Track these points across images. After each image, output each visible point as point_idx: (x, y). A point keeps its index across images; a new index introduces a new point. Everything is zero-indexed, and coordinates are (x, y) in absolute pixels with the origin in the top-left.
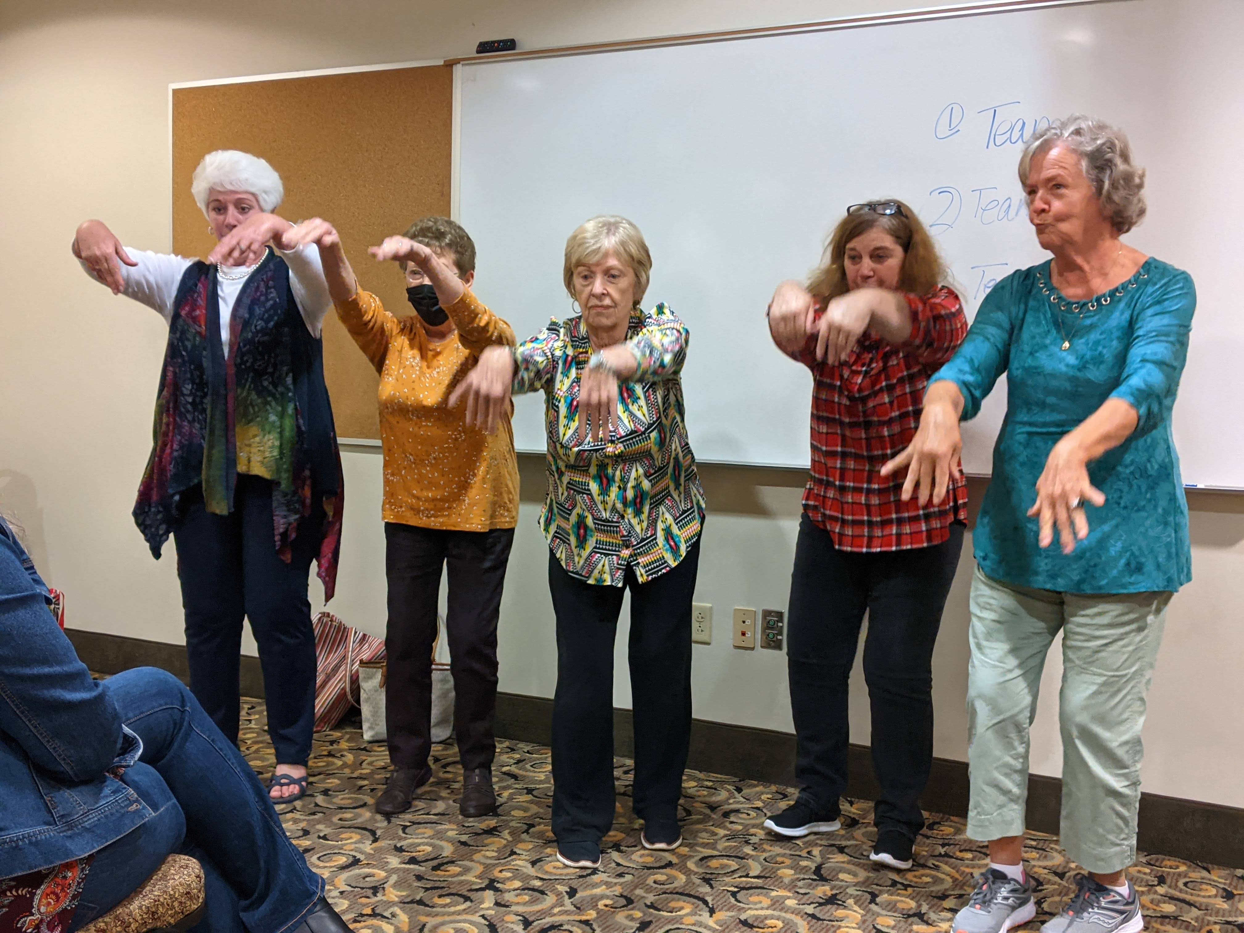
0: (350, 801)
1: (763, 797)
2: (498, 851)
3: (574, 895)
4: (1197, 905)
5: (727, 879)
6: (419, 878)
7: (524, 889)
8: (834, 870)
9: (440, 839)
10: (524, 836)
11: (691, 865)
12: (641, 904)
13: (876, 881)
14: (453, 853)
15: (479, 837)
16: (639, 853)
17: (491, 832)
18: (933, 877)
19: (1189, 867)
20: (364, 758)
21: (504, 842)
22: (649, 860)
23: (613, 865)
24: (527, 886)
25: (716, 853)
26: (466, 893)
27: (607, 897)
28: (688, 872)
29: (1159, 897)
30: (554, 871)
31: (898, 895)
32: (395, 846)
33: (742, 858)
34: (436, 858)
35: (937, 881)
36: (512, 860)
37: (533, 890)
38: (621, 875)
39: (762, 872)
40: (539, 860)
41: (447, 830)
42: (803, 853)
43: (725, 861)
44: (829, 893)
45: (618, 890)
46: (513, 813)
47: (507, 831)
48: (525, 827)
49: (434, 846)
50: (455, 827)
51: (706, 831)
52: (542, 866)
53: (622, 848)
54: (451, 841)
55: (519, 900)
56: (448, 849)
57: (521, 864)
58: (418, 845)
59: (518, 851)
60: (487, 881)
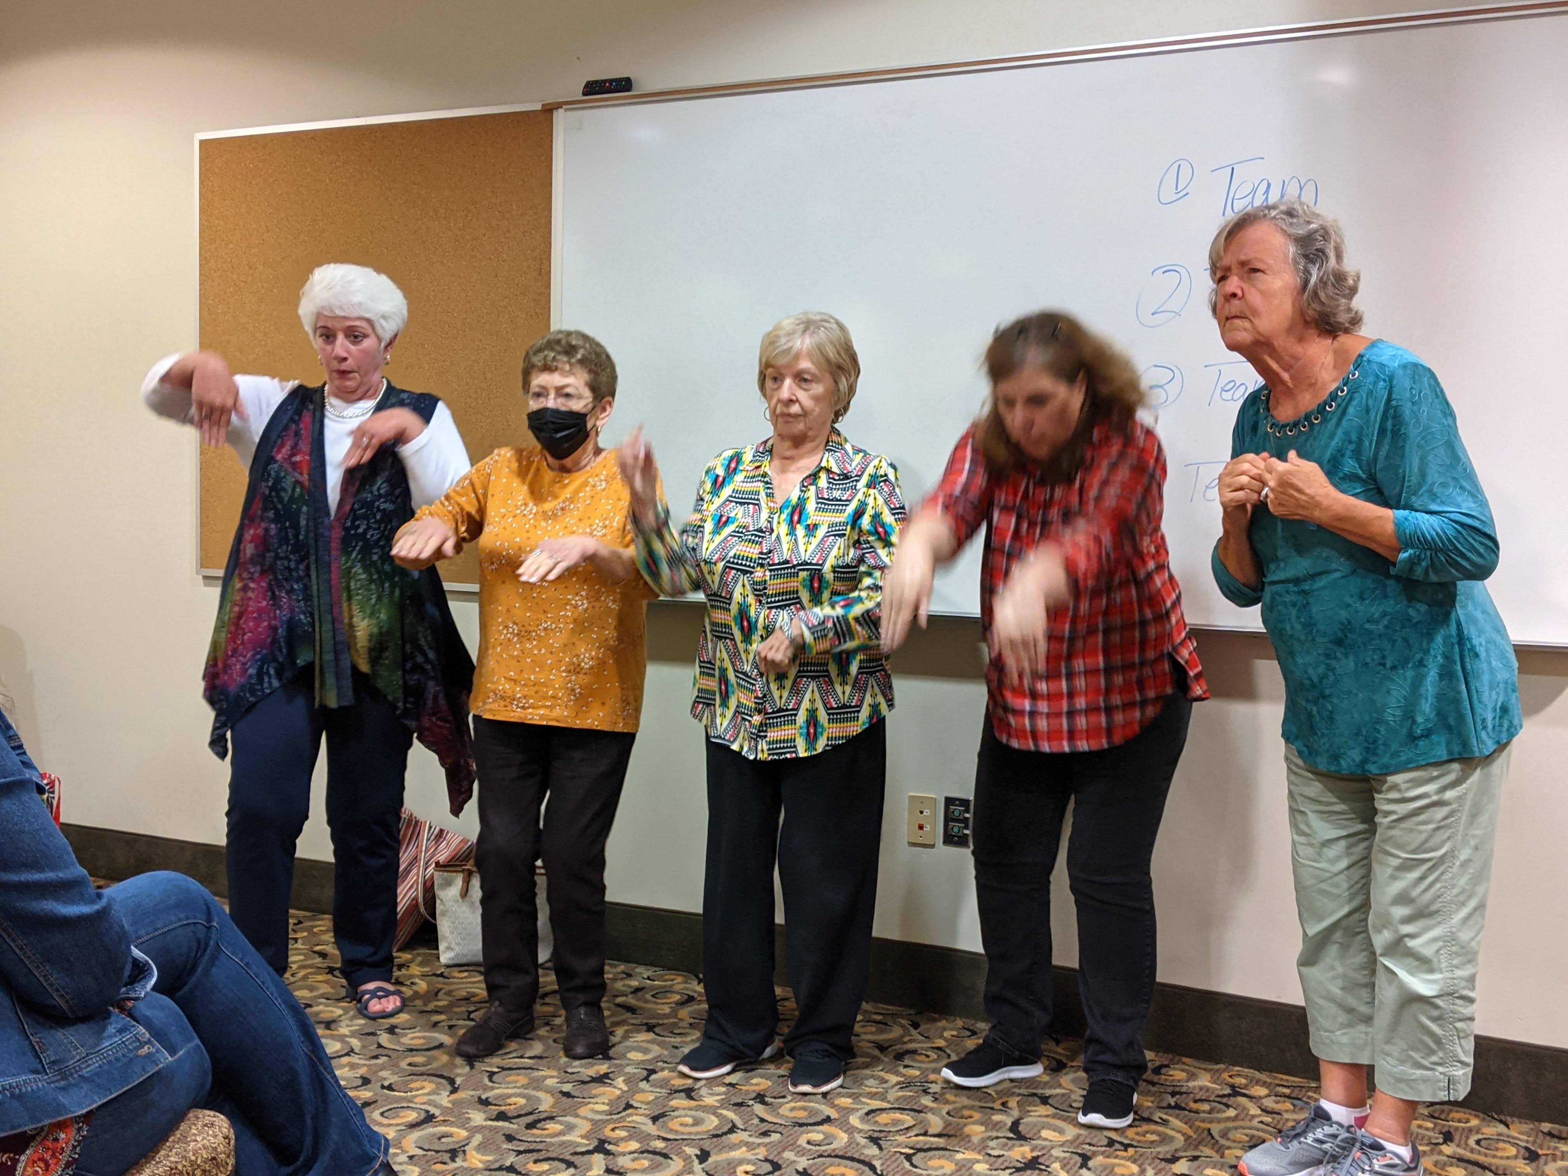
0: (422, 1041)
1: (946, 1034)
2: (610, 1104)
3: (707, 1160)
4: (1493, 1168)
5: (900, 1138)
6: (510, 1138)
7: (642, 1152)
8: (1035, 1125)
9: (537, 1088)
10: (643, 1085)
11: (854, 1120)
12: (791, 1171)
13: (1088, 1141)
14: (553, 1106)
15: (586, 1087)
16: (788, 1106)
17: (601, 1079)
18: (1159, 1134)
19: (1483, 1120)
20: (440, 986)
21: (618, 1092)
22: (803, 1114)
23: (756, 1121)
24: (646, 1147)
25: (885, 1105)
26: (568, 1157)
28: (850, 1130)
29: (1445, 1158)
30: (681, 1129)
31: (1117, 1157)
32: (480, 1098)
33: (919, 1112)
34: (531, 1113)
35: (1164, 1139)
36: (628, 1115)
37: (654, 1153)
38: (765, 1134)
39: (945, 1128)
40: (663, 1115)
41: (546, 1078)
42: (997, 1105)
43: (898, 1115)
44: (1029, 1156)
45: (761, 1153)
46: (629, 1055)
47: (621, 1079)
48: (645, 1073)
49: (528, 1098)
50: (555, 1073)
51: (872, 1077)
52: (666, 1123)
53: (767, 1099)
54: (550, 1092)
55: (637, 1165)
56: (546, 1102)
57: (639, 1119)
58: (508, 1096)
59: (634, 1103)
60: (595, 1142)
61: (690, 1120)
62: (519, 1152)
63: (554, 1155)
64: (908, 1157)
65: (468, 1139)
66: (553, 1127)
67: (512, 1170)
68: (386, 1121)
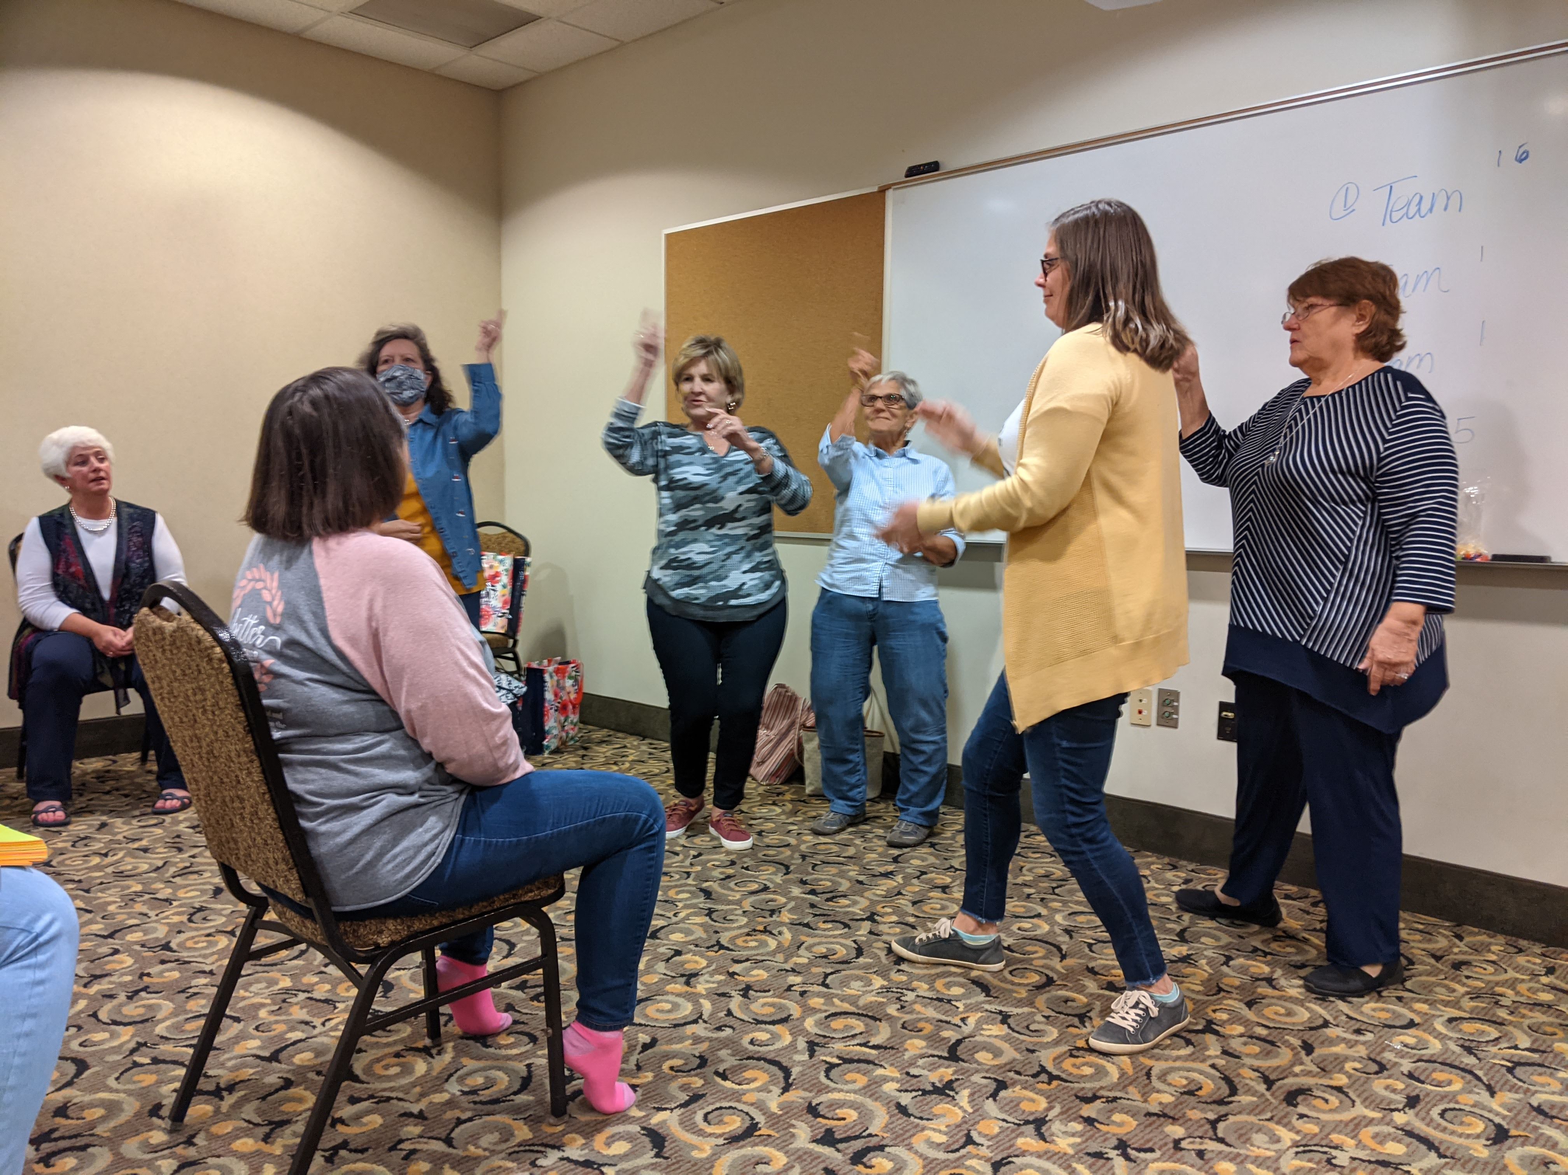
1: (1153, 867)
2: (887, 891)
5: (1088, 932)
6: (812, 905)
7: (898, 923)
8: (1198, 933)
9: (842, 877)
10: (915, 881)
11: (1059, 918)
13: (1236, 947)
14: (848, 888)
15: (875, 878)
17: (887, 875)
18: (1298, 948)
21: (895, 884)
22: (1023, 910)
24: (902, 921)
26: (847, 922)
28: (1052, 923)
29: (1541, 986)
31: (1255, 960)
32: (802, 879)
34: (832, 892)
35: (1302, 952)
36: (897, 899)
37: (906, 924)
40: (921, 901)
41: (850, 870)
42: (1174, 917)
44: (1188, 954)
46: (912, 861)
47: (900, 876)
48: (919, 874)
49: (834, 882)
50: (857, 868)
52: (920, 907)
54: (850, 880)
55: (891, 931)
56: (845, 885)
57: (904, 903)
58: (822, 880)
59: (904, 892)
60: (868, 914)
61: (939, 906)
62: (816, 915)
63: (838, 919)
64: (1090, 946)
65: (785, 904)
66: (846, 902)
67: (807, 925)
68: (737, 888)
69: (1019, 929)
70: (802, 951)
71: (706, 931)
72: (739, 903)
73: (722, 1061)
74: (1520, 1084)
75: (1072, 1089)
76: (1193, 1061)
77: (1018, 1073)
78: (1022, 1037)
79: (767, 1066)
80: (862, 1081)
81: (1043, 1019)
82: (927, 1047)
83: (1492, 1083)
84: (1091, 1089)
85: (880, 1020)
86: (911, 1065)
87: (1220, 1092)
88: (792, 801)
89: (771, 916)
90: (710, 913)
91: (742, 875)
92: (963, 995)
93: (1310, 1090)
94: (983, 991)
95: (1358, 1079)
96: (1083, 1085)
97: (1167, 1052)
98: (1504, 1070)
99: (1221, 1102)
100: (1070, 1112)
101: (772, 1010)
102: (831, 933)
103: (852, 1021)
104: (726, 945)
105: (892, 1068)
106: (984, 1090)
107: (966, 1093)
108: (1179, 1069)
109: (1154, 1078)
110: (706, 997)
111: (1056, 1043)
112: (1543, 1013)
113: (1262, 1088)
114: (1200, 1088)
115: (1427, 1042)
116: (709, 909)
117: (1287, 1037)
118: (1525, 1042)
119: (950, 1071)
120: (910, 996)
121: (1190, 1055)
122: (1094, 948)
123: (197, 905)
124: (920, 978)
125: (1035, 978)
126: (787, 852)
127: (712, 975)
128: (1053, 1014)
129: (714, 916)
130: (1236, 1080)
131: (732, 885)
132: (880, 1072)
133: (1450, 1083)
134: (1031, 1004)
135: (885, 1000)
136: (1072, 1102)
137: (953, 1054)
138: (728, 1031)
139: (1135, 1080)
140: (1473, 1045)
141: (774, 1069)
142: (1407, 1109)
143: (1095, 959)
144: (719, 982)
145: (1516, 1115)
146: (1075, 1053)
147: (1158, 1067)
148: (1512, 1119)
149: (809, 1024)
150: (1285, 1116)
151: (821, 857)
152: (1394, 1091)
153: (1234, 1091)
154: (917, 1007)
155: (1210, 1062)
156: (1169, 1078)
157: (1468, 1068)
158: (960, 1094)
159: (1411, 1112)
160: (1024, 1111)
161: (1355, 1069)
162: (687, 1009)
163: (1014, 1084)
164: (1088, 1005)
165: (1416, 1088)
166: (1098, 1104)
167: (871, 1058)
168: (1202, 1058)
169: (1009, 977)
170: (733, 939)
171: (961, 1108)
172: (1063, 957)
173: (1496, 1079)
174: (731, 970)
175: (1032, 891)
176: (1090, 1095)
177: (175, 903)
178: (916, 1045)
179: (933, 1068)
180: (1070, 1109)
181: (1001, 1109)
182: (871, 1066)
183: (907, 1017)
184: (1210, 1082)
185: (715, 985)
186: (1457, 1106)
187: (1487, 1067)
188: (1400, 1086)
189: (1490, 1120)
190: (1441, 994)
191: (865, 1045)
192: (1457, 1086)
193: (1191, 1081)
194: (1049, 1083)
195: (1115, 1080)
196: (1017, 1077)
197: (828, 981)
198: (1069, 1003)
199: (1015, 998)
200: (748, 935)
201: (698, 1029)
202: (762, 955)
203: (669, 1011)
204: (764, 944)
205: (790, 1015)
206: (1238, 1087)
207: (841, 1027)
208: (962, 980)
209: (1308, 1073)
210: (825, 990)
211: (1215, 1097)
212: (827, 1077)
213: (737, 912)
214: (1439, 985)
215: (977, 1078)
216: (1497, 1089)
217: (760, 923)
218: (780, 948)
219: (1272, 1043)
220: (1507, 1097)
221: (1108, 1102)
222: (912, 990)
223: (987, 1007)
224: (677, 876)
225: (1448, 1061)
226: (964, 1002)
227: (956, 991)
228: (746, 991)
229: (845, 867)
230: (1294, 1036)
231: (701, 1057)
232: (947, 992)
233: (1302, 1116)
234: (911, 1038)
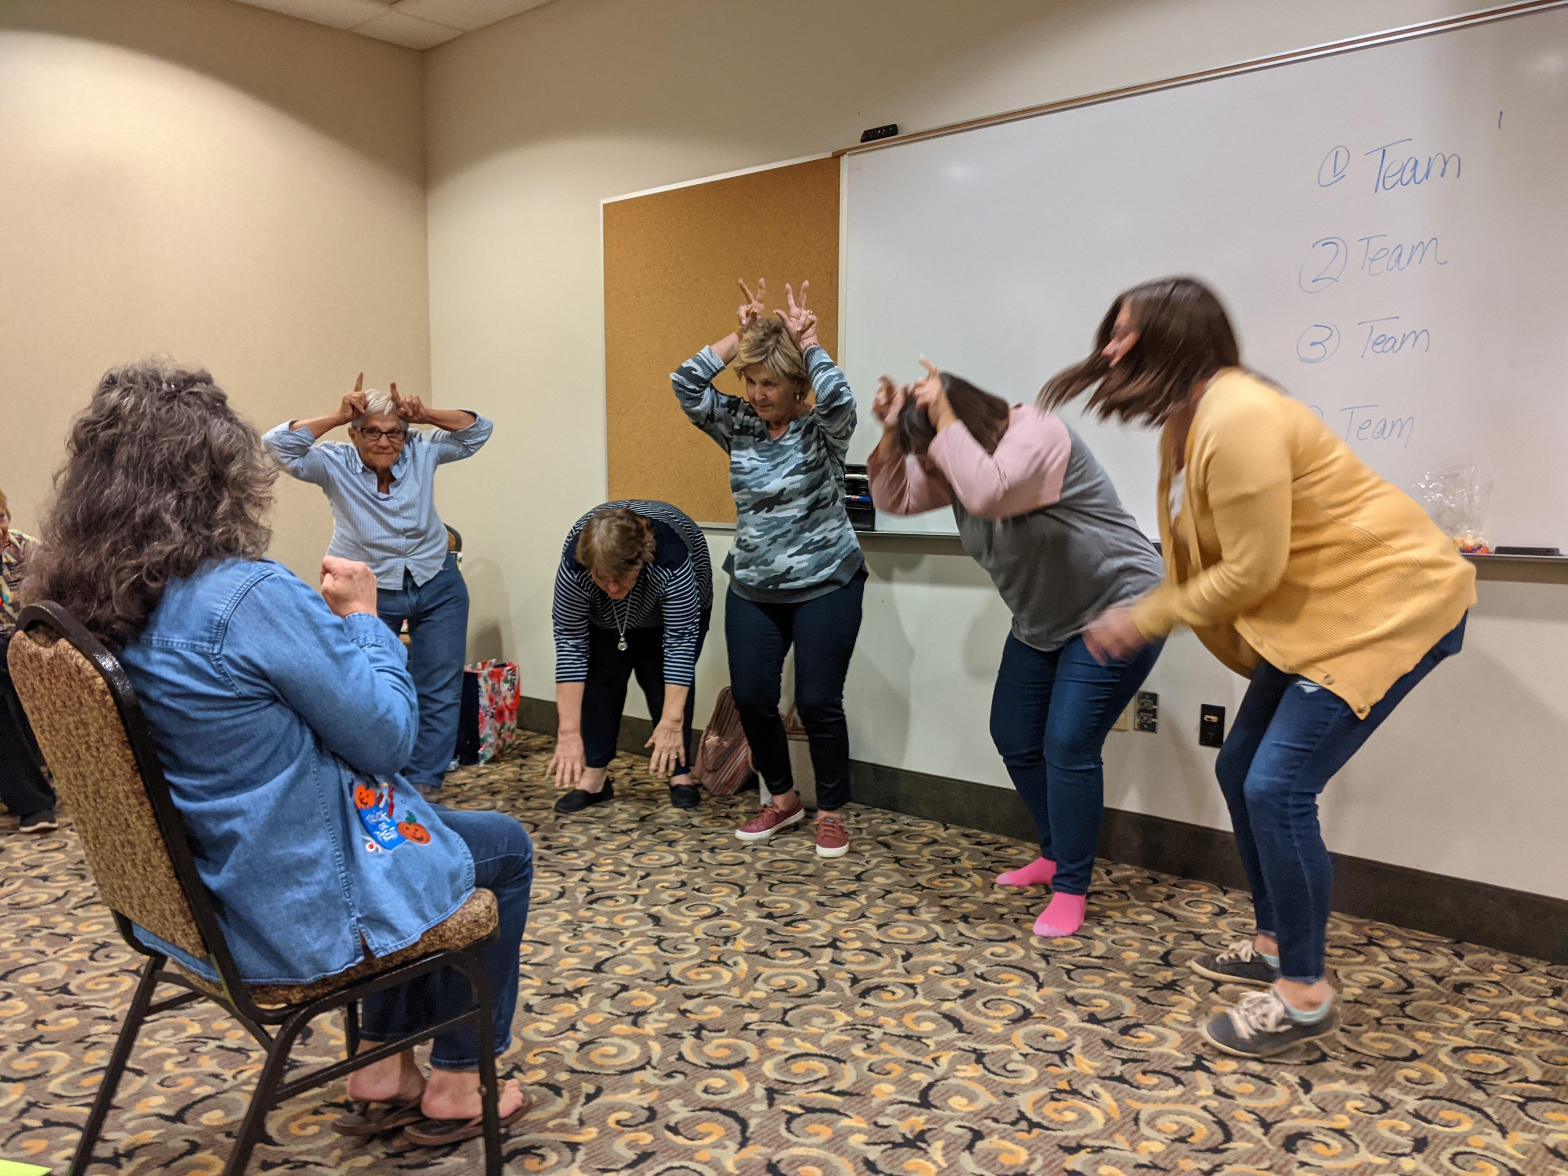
2: (850, 913)
3: (908, 960)
5: (1067, 957)
6: (770, 931)
7: (862, 950)
9: (800, 898)
10: (879, 902)
12: (971, 973)
15: (836, 899)
17: (849, 895)
21: (859, 905)
23: (956, 934)
24: (866, 947)
26: (807, 949)
27: (940, 964)
28: (1028, 947)
30: (897, 935)
32: (758, 902)
34: (791, 915)
36: (860, 922)
37: (871, 951)
38: (960, 945)
40: (886, 924)
41: (810, 891)
42: (1156, 938)
44: (1170, 979)
45: (952, 958)
47: (864, 896)
48: (883, 893)
50: (817, 888)
52: (886, 931)
53: (971, 920)
54: (809, 901)
55: (855, 959)
56: (804, 908)
57: (868, 926)
58: (779, 902)
59: (868, 915)
60: (830, 940)
61: (905, 930)
62: (773, 942)
63: (797, 946)
64: (1068, 972)
65: (741, 930)
66: (804, 926)
67: (764, 954)
68: (688, 913)
69: (992, 954)
70: (759, 984)
71: (655, 963)
72: (690, 929)
73: (673, 1112)
74: (1534, 1122)
75: (1055, 1138)
76: (1184, 1102)
77: (996, 1120)
78: (997, 1078)
79: (722, 1117)
80: (826, 1133)
81: (1021, 1058)
82: (896, 1092)
83: (1503, 1122)
84: (1074, 1138)
85: (844, 1062)
86: (878, 1114)
87: (1214, 1138)
88: (746, 813)
89: (725, 944)
90: (659, 941)
91: (695, 898)
92: (934, 1031)
93: (1309, 1134)
94: (955, 1026)
95: (1361, 1120)
96: (1065, 1133)
97: (1156, 1093)
98: (1515, 1105)
99: (1215, 1150)
100: (1053, 1165)
101: (727, 1052)
102: (790, 962)
103: (814, 1063)
104: (677, 978)
105: (859, 1118)
106: (960, 1141)
107: (938, 1145)
108: (1170, 1112)
109: (1142, 1124)
110: (656, 1038)
111: (1036, 1084)
112: (1553, 1041)
113: (1258, 1132)
114: (1192, 1134)
115: (1433, 1075)
116: (658, 937)
117: (1282, 1073)
118: (1535, 1074)
119: (922, 1119)
120: (877, 1034)
121: (1181, 1096)
122: (1073, 975)
123: (100, 941)
124: (888, 1013)
125: (1011, 1011)
126: (742, 871)
127: (661, 1013)
128: (1032, 1051)
129: (664, 945)
130: (1230, 1124)
131: (683, 909)
132: (845, 1122)
133: (1458, 1123)
134: (1007, 1040)
135: (849, 1039)
136: (1054, 1153)
137: (925, 1102)
138: (680, 1078)
139: (1121, 1127)
140: (1480, 1078)
141: (729, 1121)
142: (1415, 1154)
143: (1073, 987)
144: (668, 1022)
145: (1532, 1159)
146: (1056, 1095)
147: (1146, 1111)
148: (1528, 1163)
149: (769, 1068)
150: (1285, 1165)
151: (779, 876)
152: (1399, 1133)
153: (1228, 1137)
154: (885, 1046)
155: (1202, 1103)
156: (1159, 1123)
157: (1477, 1105)
158: (933, 1146)
159: (1419, 1157)
160: (1003, 1166)
161: (1357, 1109)
162: (634, 1053)
163: (992, 1132)
164: (1068, 1041)
165: (1423, 1128)
166: (1083, 1155)
167: (835, 1107)
168: (1193, 1098)
169: (982, 1009)
170: (683, 972)
171: (934, 1162)
172: (1040, 986)
173: (1507, 1117)
174: (682, 1007)
175: (1004, 910)
176: (1073, 1144)
177: (75, 939)
178: (885, 1090)
179: (902, 1116)
180: (1053, 1161)
181: (978, 1163)
182: (835, 1116)
183: (875, 1058)
184: (1202, 1126)
185: (665, 1025)
186: (1468, 1149)
187: (1497, 1104)
188: (1406, 1127)
189: (1505, 1165)
190: (1444, 1020)
191: (828, 1091)
192: (1466, 1126)
193: (1183, 1126)
194: (1029, 1132)
195: (1101, 1127)
196: (994, 1125)
197: (787, 1019)
198: (1049, 1039)
199: (991, 1034)
200: (700, 966)
201: (648, 1076)
202: (715, 989)
203: (615, 1056)
204: (717, 976)
205: (747, 1058)
206: (1234, 1131)
207: (803, 1071)
208: (932, 1014)
209: (1307, 1115)
210: (783, 1027)
211: (1209, 1144)
212: (789, 1130)
213: (688, 940)
214: (1440, 1010)
215: (951, 1128)
216: (1508, 1129)
217: (712, 953)
218: (735, 981)
219: (1268, 1081)
220: (1520, 1137)
221: (1093, 1152)
222: (879, 1027)
223: (960, 1044)
224: (623, 901)
225: (1455, 1098)
226: (935, 1038)
227: (927, 1027)
228: (699, 1031)
229: (804, 887)
230: (1290, 1072)
231: (650, 1109)
232: (915, 1028)
233: (1303, 1164)
234: (878, 1082)
